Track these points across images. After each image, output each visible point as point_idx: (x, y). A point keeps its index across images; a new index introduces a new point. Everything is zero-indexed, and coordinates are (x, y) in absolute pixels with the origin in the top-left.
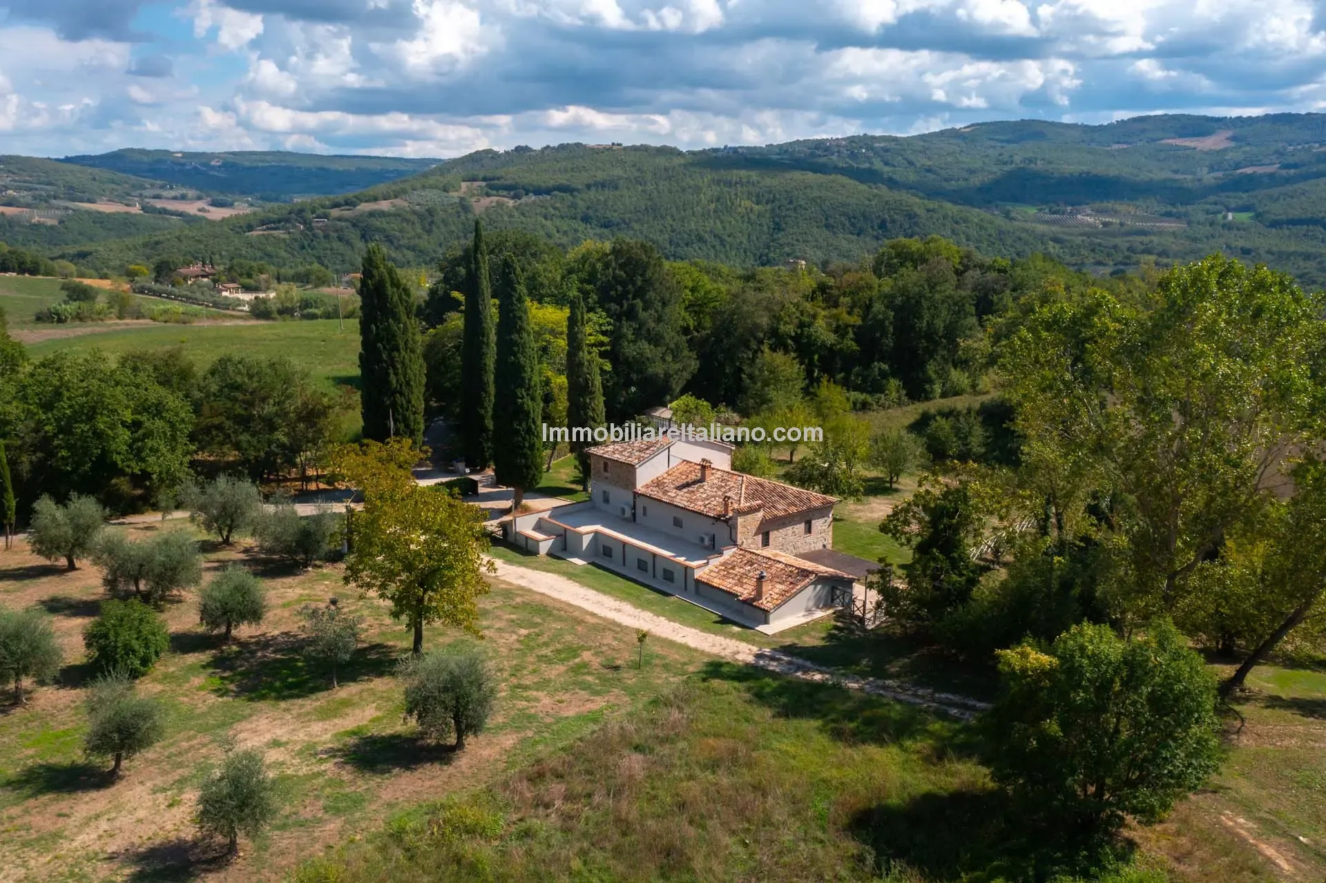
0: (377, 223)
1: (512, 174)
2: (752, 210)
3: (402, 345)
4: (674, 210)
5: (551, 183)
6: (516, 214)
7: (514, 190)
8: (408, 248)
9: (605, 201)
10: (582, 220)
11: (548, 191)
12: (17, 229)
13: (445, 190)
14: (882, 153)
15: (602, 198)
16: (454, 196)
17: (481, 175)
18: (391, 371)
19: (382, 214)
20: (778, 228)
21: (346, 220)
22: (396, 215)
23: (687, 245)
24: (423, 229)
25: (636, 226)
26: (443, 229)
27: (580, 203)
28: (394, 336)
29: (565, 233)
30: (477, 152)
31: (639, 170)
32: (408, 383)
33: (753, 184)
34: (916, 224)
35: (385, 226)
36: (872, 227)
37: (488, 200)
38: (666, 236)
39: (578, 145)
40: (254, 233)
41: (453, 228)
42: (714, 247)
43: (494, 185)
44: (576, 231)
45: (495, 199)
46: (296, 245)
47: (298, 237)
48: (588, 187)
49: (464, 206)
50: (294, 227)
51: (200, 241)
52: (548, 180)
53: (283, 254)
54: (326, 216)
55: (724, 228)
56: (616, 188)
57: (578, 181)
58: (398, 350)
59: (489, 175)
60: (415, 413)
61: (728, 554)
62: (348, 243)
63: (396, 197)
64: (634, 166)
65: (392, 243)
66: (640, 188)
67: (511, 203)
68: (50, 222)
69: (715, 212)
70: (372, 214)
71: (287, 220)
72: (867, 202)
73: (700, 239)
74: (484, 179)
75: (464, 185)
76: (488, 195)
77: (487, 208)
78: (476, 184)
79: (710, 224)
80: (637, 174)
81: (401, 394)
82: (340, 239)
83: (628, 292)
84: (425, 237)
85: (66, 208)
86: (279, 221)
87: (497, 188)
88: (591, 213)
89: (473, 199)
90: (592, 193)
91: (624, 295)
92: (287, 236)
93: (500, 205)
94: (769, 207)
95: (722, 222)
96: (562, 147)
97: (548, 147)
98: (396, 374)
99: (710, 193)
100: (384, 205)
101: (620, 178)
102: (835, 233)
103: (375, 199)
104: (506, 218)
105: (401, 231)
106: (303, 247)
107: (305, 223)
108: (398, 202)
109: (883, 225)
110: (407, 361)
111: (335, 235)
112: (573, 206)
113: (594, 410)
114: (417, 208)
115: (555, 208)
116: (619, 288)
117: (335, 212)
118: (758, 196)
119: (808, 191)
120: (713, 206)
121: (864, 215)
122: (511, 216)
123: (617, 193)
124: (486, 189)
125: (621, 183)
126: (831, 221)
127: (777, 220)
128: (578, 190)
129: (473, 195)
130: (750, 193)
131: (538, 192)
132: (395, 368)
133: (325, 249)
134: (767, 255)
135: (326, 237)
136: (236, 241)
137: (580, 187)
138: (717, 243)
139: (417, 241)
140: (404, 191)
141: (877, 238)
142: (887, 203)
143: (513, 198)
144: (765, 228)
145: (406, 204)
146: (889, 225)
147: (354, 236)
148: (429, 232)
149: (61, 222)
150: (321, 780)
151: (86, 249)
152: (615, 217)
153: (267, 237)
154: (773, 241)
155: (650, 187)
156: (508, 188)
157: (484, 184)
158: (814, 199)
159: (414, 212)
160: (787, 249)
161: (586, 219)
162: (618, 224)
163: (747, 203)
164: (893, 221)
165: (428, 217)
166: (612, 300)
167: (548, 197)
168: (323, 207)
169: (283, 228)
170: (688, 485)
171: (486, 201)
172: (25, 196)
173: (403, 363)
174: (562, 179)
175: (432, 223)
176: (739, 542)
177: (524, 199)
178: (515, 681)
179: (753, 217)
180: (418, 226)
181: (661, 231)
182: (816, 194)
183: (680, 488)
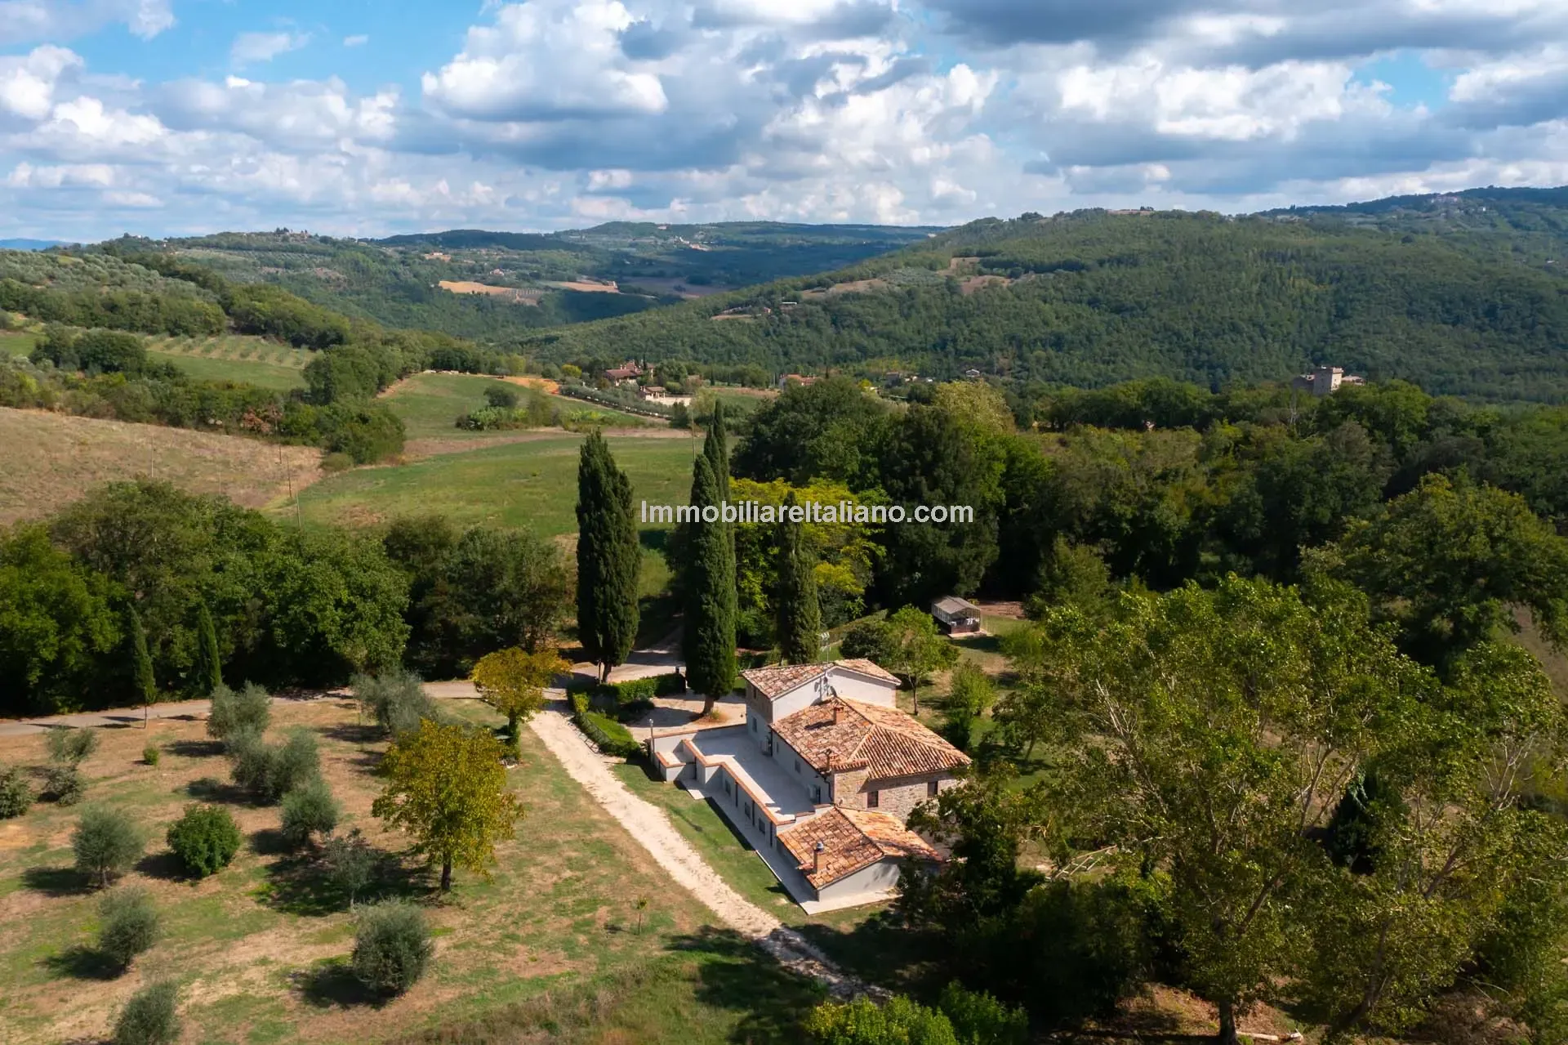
0: (850, 306)
1: (1012, 248)
2: (1308, 293)
3: (613, 534)
4: (1204, 291)
5: (1057, 259)
6: (1010, 295)
7: (1012, 268)
8: (882, 336)
9: (1120, 280)
10: (1089, 303)
11: (1052, 269)
12: (498, 309)
13: (932, 268)
14: (1512, 212)
15: (1116, 277)
16: (942, 273)
17: (975, 248)
18: (601, 562)
19: (857, 296)
20: (1341, 314)
21: (817, 303)
22: (872, 298)
23: (1216, 335)
24: (902, 314)
25: (1154, 311)
26: (924, 313)
27: (1090, 284)
28: (606, 528)
29: (1066, 319)
30: (976, 222)
31: (1167, 242)
32: (619, 574)
33: (1315, 259)
34: (1541, 310)
35: (860, 311)
36: (1476, 315)
37: (981, 278)
38: (1191, 325)
39: (1098, 211)
40: (720, 318)
41: (935, 312)
42: (1251, 338)
43: (990, 262)
44: (1079, 316)
45: (987, 278)
46: (761, 333)
47: (764, 321)
48: (1101, 263)
49: (951, 287)
50: (762, 310)
51: (663, 327)
52: (1055, 255)
53: (746, 340)
54: (795, 299)
55: (1268, 315)
56: (1135, 264)
57: (1089, 256)
58: (610, 540)
59: (984, 249)
60: (625, 604)
61: (821, 812)
62: (818, 330)
63: (875, 276)
64: (1161, 237)
65: (864, 329)
66: (1165, 264)
67: (1006, 283)
68: (529, 303)
69: (1259, 294)
70: (846, 297)
71: (755, 304)
72: (1470, 282)
73: (1235, 328)
74: (979, 255)
75: (954, 261)
76: (981, 273)
77: (976, 290)
78: (969, 260)
79: (1249, 310)
80: (1165, 247)
81: (611, 584)
82: (808, 324)
83: (914, 467)
84: (902, 323)
85: (547, 288)
86: (747, 304)
87: (991, 266)
88: (1100, 295)
89: (964, 278)
90: (1106, 272)
91: (911, 471)
92: (752, 321)
93: (993, 285)
94: (1334, 287)
95: (1265, 306)
96: (1078, 213)
97: (1061, 214)
98: (606, 565)
99: (1255, 270)
100: (861, 286)
101: (1141, 252)
102: (1420, 322)
103: (851, 279)
104: (997, 302)
105: (876, 316)
106: (768, 334)
107: (772, 306)
108: (877, 282)
109: (1491, 312)
110: (619, 552)
111: (803, 320)
112: (1080, 286)
113: (802, 616)
114: (897, 289)
115: (1057, 289)
116: (905, 462)
117: (806, 295)
118: (1319, 274)
119: (1388, 267)
120: (1255, 288)
121: (1463, 299)
122: (1003, 299)
123: (1136, 271)
124: (979, 267)
125: (1143, 259)
126: (1416, 307)
127: (1341, 304)
128: (1088, 269)
129: (964, 274)
130: (1308, 271)
131: (1039, 269)
132: (605, 559)
133: (791, 336)
134: (1322, 350)
135: (794, 322)
136: (700, 326)
137: (1089, 263)
138: (1256, 334)
139: (891, 327)
140: (884, 270)
141: (1481, 329)
142: (1500, 282)
143: (1010, 277)
144: (1324, 316)
145: (884, 284)
146: (1500, 313)
147: (824, 321)
148: (907, 317)
149: (540, 302)
150: (267, 1006)
151: (553, 333)
152: (1129, 300)
153: (731, 323)
154: (1333, 331)
155: (1178, 263)
156: (1005, 265)
157: (976, 259)
158: (1394, 279)
159: (892, 294)
160: (1350, 343)
161: (1093, 303)
162: (1132, 309)
163: (1302, 283)
164: (1507, 307)
165: (907, 300)
166: (894, 475)
167: (1051, 276)
168: (795, 288)
169: (750, 312)
170: (819, 725)
171: (976, 281)
172: (509, 275)
173: (615, 554)
174: (1071, 255)
175: (911, 307)
176: (836, 800)
177: (1023, 279)
178: (512, 929)
179: (1309, 301)
180: (896, 309)
181: (1185, 318)
182: (1400, 270)
183: (808, 728)
